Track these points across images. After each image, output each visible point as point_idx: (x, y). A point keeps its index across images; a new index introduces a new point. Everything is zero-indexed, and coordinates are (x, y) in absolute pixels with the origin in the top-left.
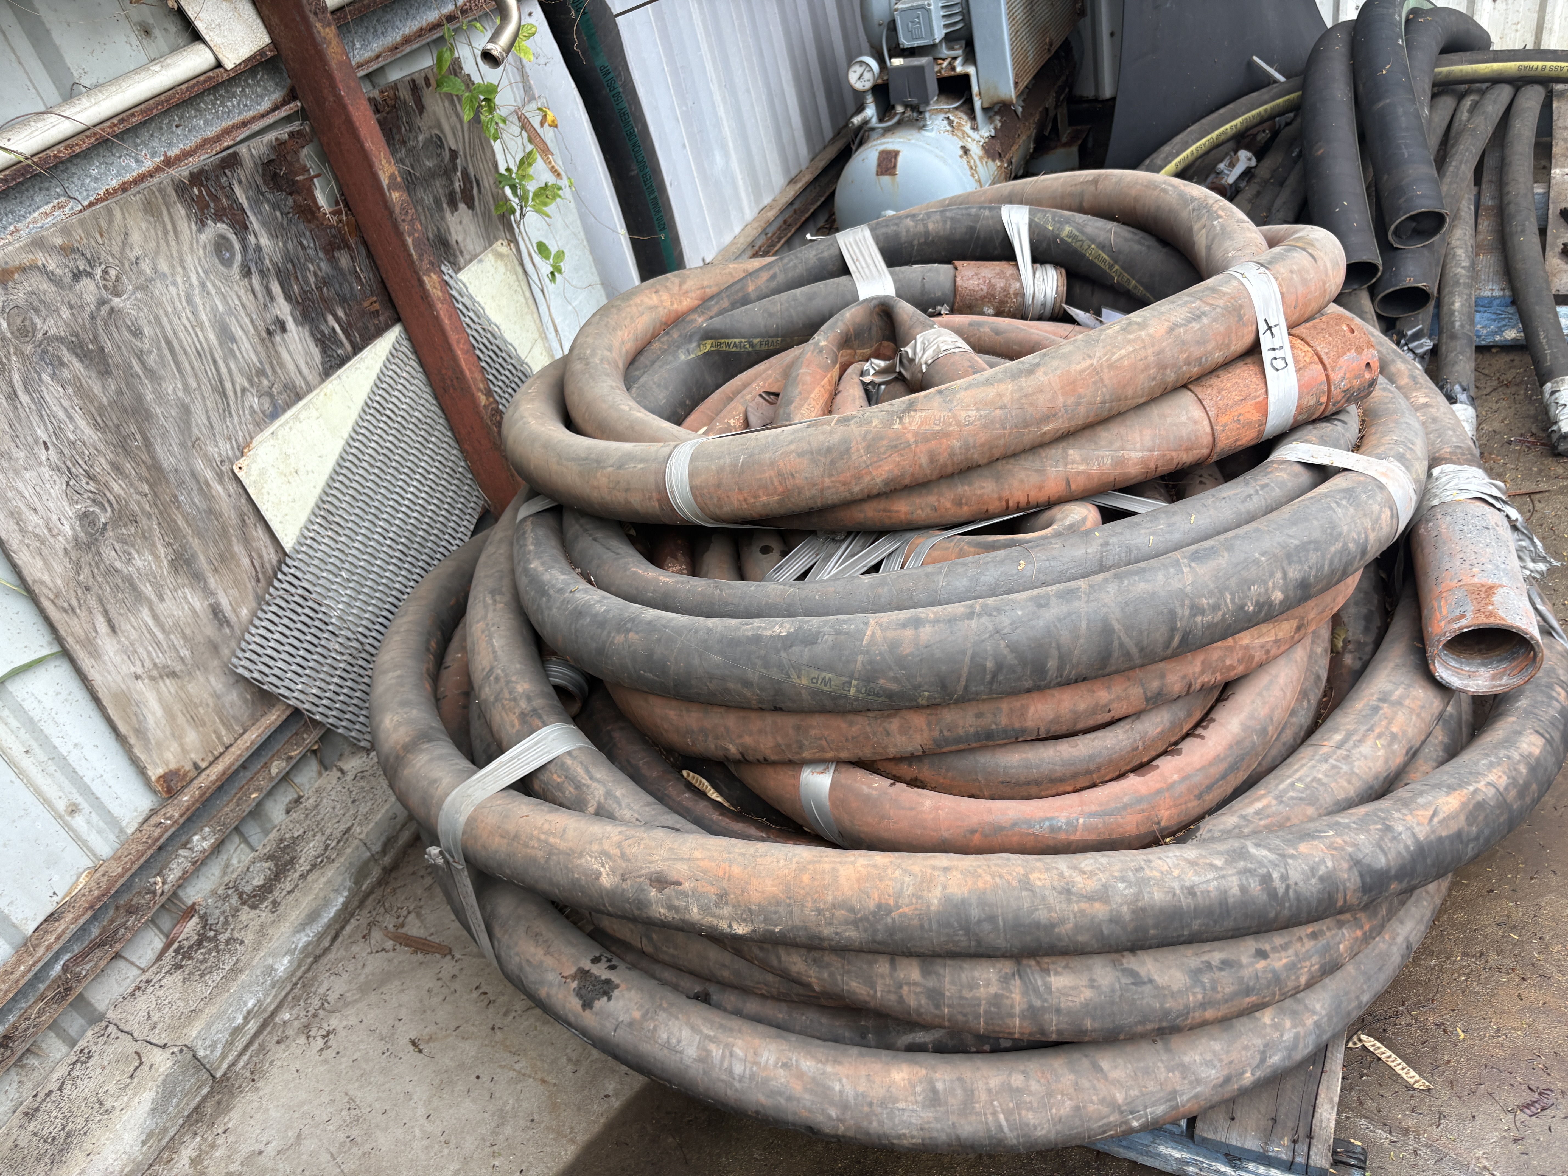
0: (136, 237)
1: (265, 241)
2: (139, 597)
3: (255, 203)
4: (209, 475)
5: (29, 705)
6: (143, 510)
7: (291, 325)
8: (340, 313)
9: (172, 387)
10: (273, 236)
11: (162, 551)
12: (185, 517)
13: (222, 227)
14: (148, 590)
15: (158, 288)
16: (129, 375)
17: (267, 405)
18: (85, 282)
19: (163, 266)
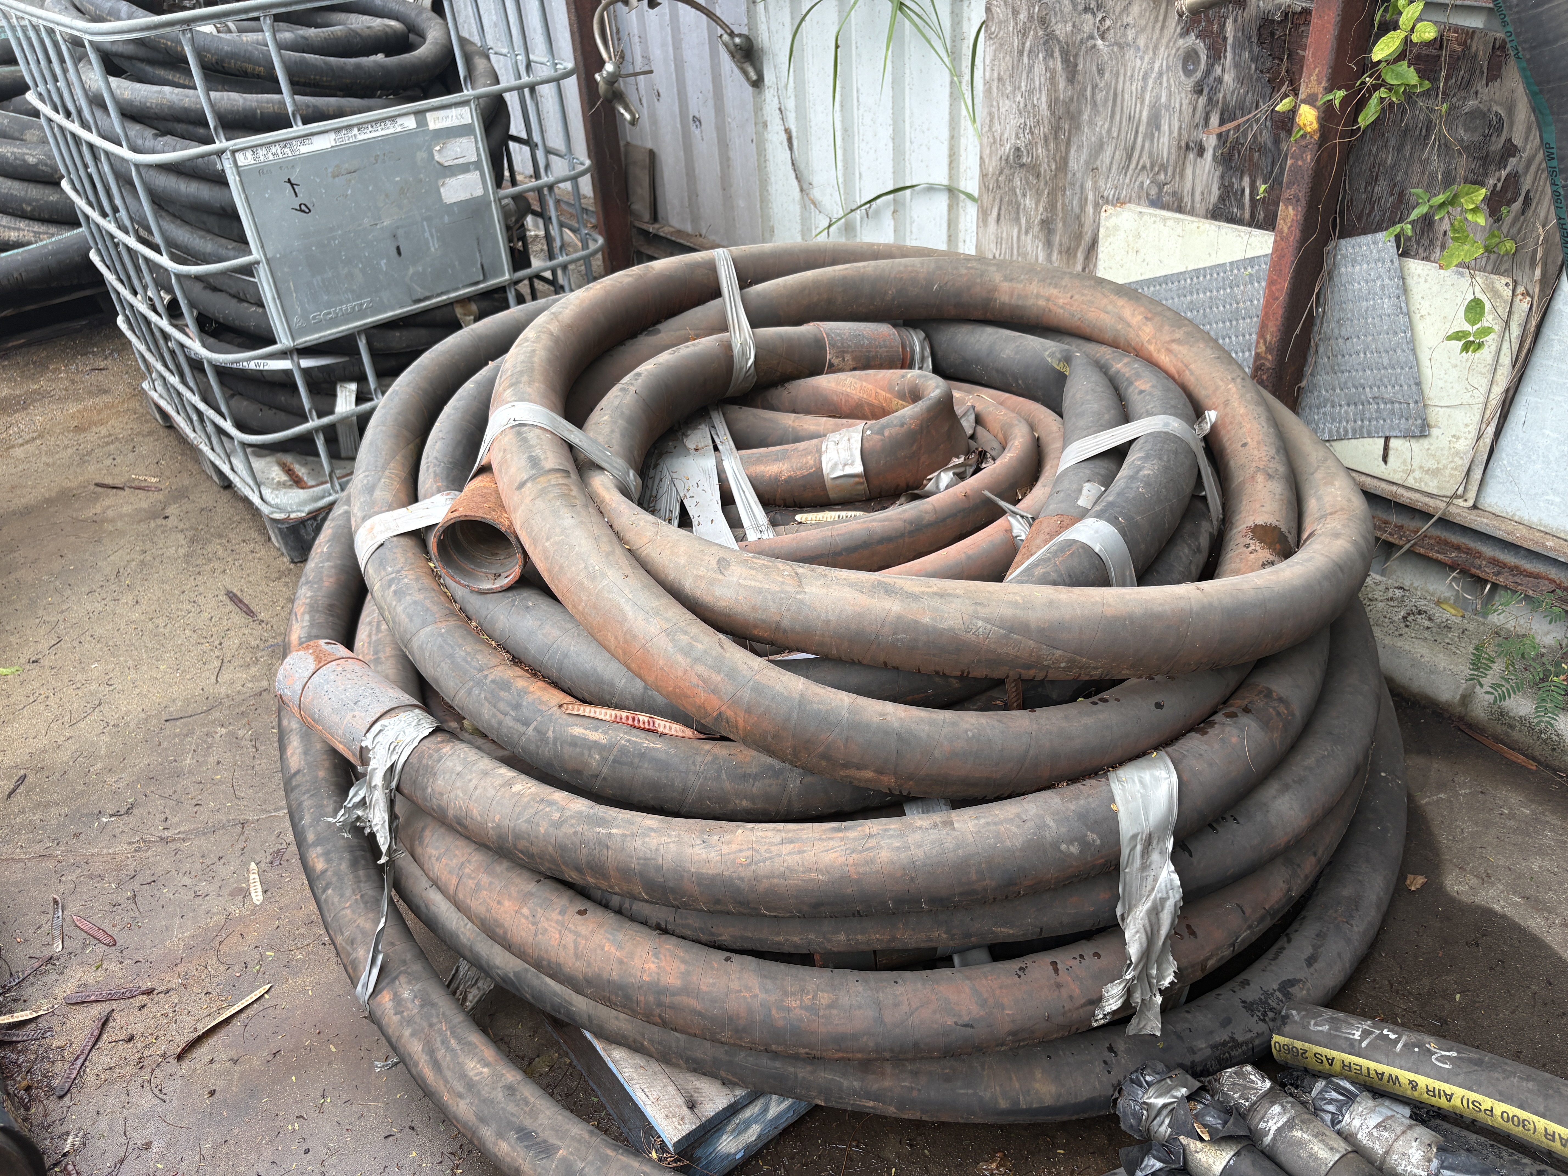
0: (1136, 10)
1: (1229, 78)
3: (1239, 45)
4: (1089, 196)
6: (1045, 177)
7: (1209, 155)
9: (1102, 124)
11: (1041, 209)
12: (1063, 205)
13: (1199, 45)
14: (1023, 221)
15: (1130, 54)
16: (1082, 93)
17: (1154, 191)
18: (1089, 16)
19: (1141, 42)
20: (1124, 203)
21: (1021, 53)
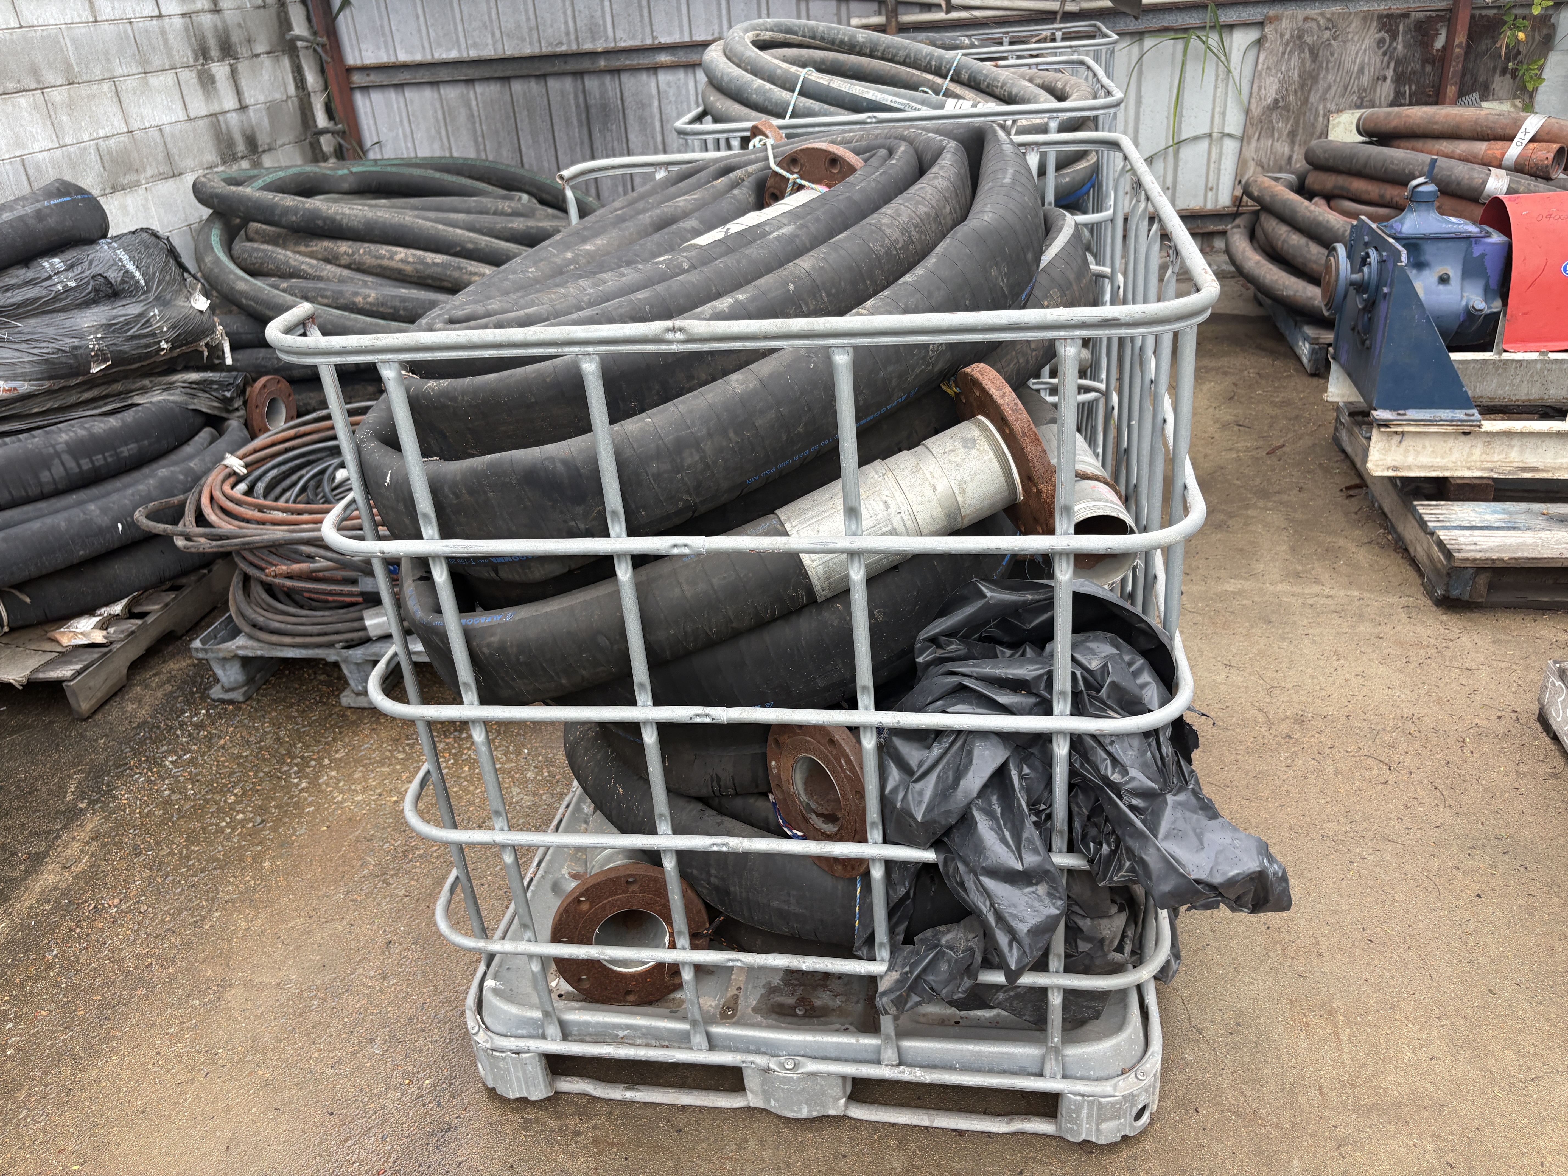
0: (1353, 25)
1: (1400, 47)
2: (1272, 136)
3: (1405, 33)
4: (1321, 112)
5: (1225, 147)
6: (1293, 110)
7: (1389, 80)
8: (1413, 87)
9: (1330, 78)
10: (1404, 47)
11: (1289, 126)
12: (1304, 121)
13: (1387, 36)
14: (1276, 135)
15: (1349, 45)
16: (1321, 66)
17: (1359, 102)
18: (1328, 32)
19: (1356, 38)
20: (1342, 111)
21: (1283, 53)
